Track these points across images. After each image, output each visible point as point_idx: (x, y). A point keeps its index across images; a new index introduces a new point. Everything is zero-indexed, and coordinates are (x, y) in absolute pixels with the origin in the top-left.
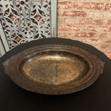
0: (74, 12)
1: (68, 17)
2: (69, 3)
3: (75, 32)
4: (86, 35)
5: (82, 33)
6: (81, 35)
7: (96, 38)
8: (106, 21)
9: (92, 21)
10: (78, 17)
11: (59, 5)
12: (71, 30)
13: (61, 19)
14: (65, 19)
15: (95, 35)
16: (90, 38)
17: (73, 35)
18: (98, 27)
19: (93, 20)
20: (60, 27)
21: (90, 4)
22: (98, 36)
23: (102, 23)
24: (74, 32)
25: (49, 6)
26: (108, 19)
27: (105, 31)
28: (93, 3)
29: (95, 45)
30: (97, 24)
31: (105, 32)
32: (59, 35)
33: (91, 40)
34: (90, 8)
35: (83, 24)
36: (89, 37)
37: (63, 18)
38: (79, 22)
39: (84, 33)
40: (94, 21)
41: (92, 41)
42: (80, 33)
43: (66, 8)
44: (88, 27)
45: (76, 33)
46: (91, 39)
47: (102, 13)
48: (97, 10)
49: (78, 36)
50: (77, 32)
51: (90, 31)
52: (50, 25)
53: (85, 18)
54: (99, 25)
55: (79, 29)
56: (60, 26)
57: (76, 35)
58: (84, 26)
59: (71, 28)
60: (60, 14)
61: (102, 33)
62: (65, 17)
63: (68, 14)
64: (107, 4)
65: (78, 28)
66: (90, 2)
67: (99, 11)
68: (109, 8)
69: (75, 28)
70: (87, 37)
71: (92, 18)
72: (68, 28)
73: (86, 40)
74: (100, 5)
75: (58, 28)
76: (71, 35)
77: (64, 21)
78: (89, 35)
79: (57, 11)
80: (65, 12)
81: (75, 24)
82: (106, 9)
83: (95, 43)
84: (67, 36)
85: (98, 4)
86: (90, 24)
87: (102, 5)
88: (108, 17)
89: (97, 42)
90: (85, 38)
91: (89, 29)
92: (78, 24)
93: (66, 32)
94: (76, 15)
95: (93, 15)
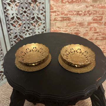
0: (62, 18)
1: (58, 22)
2: (58, 11)
8: (86, 23)
9: (75, 24)
10: (65, 21)
11: (51, 13)
14: (56, 23)
21: (73, 12)
23: (84, 25)
25: (44, 14)
26: (87, 21)
27: (87, 30)
28: (75, 11)
30: (80, 26)
31: (86, 32)
34: (73, 14)
35: (69, 26)
37: (54, 22)
38: (66, 25)
40: (78, 23)
43: (56, 15)
47: (82, 18)
48: (79, 16)
52: (45, 27)
53: (70, 21)
54: (81, 26)
59: (60, 29)
60: (52, 20)
61: (85, 32)
62: (55, 22)
63: (58, 19)
64: (85, 11)
66: (73, 10)
67: (80, 16)
68: (87, 14)
71: (76, 21)
74: (80, 12)
77: (55, 24)
79: (50, 17)
80: (55, 18)
81: (63, 26)
82: (85, 15)
85: (79, 11)
86: (75, 26)
87: (82, 12)
91: (75, 30)
94: (64, 20)
95: (76, 19)
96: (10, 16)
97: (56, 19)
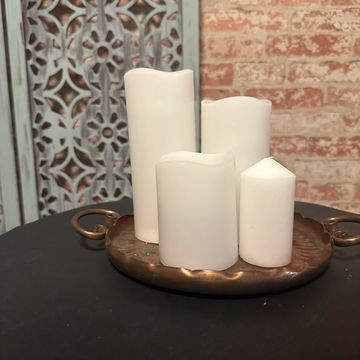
3: (265, 33)
4: (305, 46)
5: (290, 40)
6: (287, 47)
7: (343, 58)
12: (252, 26)
15: (336, 47)
16: (322, 58)
17: (260, 47)
20: (213, 17)
22: (349, 48)
24: (262, 35)
29: (346, 91)
32: (210, 48)
33: (327, 68)
36: (317, 54)
39: (296, 37)
41: (329, 73)
42: (284, 36)
44: (306, 15)
45: (270, 40)
46: (326, 63)
49: (277, 52)
50: (272, 33)
51: (315, 27)
55: (279, 24)
56: (211, 12)
57: (269, 46)
58: (292, 12)
65: (275, 20)
69: (265, 19)
70: (309, 53)
72: (240, 18)
73: (306, 67)
75: (206, 21)
76: (252, 46)
78: (314, 48)
83: (343, 81)
84: (240, 51)
89: (349, 76)
90: (304, 57)
91: (313, 23)
92: (273, 3)
93: (233, 33)
96: (54, 149)
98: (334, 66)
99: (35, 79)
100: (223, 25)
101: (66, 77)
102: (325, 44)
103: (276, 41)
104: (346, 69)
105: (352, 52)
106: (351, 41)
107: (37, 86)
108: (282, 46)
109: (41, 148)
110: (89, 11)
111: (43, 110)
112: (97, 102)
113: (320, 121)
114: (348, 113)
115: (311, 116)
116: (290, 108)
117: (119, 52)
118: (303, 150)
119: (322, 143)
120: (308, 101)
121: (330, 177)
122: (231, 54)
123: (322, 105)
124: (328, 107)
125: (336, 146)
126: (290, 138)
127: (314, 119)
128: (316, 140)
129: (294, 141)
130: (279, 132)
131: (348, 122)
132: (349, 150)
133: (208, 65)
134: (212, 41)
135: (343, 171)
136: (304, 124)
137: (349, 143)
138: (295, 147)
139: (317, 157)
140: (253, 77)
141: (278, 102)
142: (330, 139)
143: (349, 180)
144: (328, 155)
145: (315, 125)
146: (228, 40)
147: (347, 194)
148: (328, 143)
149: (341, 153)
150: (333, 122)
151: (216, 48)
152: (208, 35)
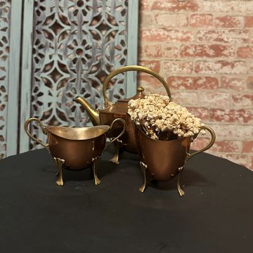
1: (163, 12)
3: (180, 43)
4: (205, 51)
5: (196, 47)
6: (194, 52)
7: (231, 59)
9: (211, 20)
10: (182, 11)
12: (172, 39)
13: (149, 16)
14: (157, 15)
15: (225, 52)
16: (216, 59)
17: (176, 51)
18: (226, 31)
19: (214, 17)
20: (148, 33)
22: (234, 53)
23: (235, 24)
24: (178, 44)
27: (245, 40)
29: (233, 80)
30: (224, 26)
31: (245, 45)
32: (146, 51)
33: (220, 65)
35: (194, 25)
36: (213, 56)
37: (152, 13)
38: (185, 21)
39: (199, 46)
40: (217, 18)
41: (221, 68)
42: (192, 45)
44: (206, 33)
45: (183, 47)
46: (219, 62)
49: (187, 54)
50: (184, 43)
51: (211, 40)
53: (196, 13)
54: (228, 27)
55: (189, 38)
56: (147, 30)
57: (183, 51)
58: (197, 31)
59: (170, 34)
60: (147, 6)
61: (240, 46)
62: (157, 12)
63: (163, 6)
65: (186, 35)
69: (180, 35)
70: (208, 55)
71: (211, 13)
72: (164, 34)
73: (206, 64)
75: (143, 36)
76: (172, 51)
77: (156, 20)
78: (211, 52)
80: (156, 3)
81: (178, 26)
83: (231, 74)
84: (164, 54)
86: (210, 25)
88: (243, 10)
89: (235, 70)
90: (205, 58)
91: (211, 38)
92: (185, 26)
93: (161, 43)
95: (211, 7)
96: (44, 109)
97: (159, 5)
98: (224, 64)
99: (37, 66)
100: (154, 38)
101: (56, 65)
102: (218, 50)
103: (187, 48)
104: (233, 66)
105: (236, 55)
106: (235, 49)
107: (37, 70)
108: (191, 51)
109: (36, 108)
110: (72, 28)
111: (39, 85)
112: (73, 81)
113: (216, 99)
114: (235, 94)
115: (210, 95)
116: (196, 89)
117: (89, 52)
118: (206, 117)
119: (219, 113)
120: (208, 85)
121: (225, 136)
122: (158, 55)
123: (218, 88)
124: (221, 89)
125: (228, 115)
126: (197, 108)
127: (213, 97)
128: (214, 110)
129: (200, 110)
130: (189, 104)
131: (236, 100)
132: (237, 118)
133: (144, 61)
134: (147, 47)
135: (234, 132)
136: (206, 99)
137: (237, 113)
138: (201, 114)
139: (215, 122)
140: (173, 69)
141: (188, 85)
142: (224, 111)
143: (238, 138)
144: (223, 121)
145: (213, 101)
146: (156, 47)
147: (237, 148)
148: (223, 113)
149: (231, 120)
150: (226, 99)
151: (149, 51)
152: (144, 44)
